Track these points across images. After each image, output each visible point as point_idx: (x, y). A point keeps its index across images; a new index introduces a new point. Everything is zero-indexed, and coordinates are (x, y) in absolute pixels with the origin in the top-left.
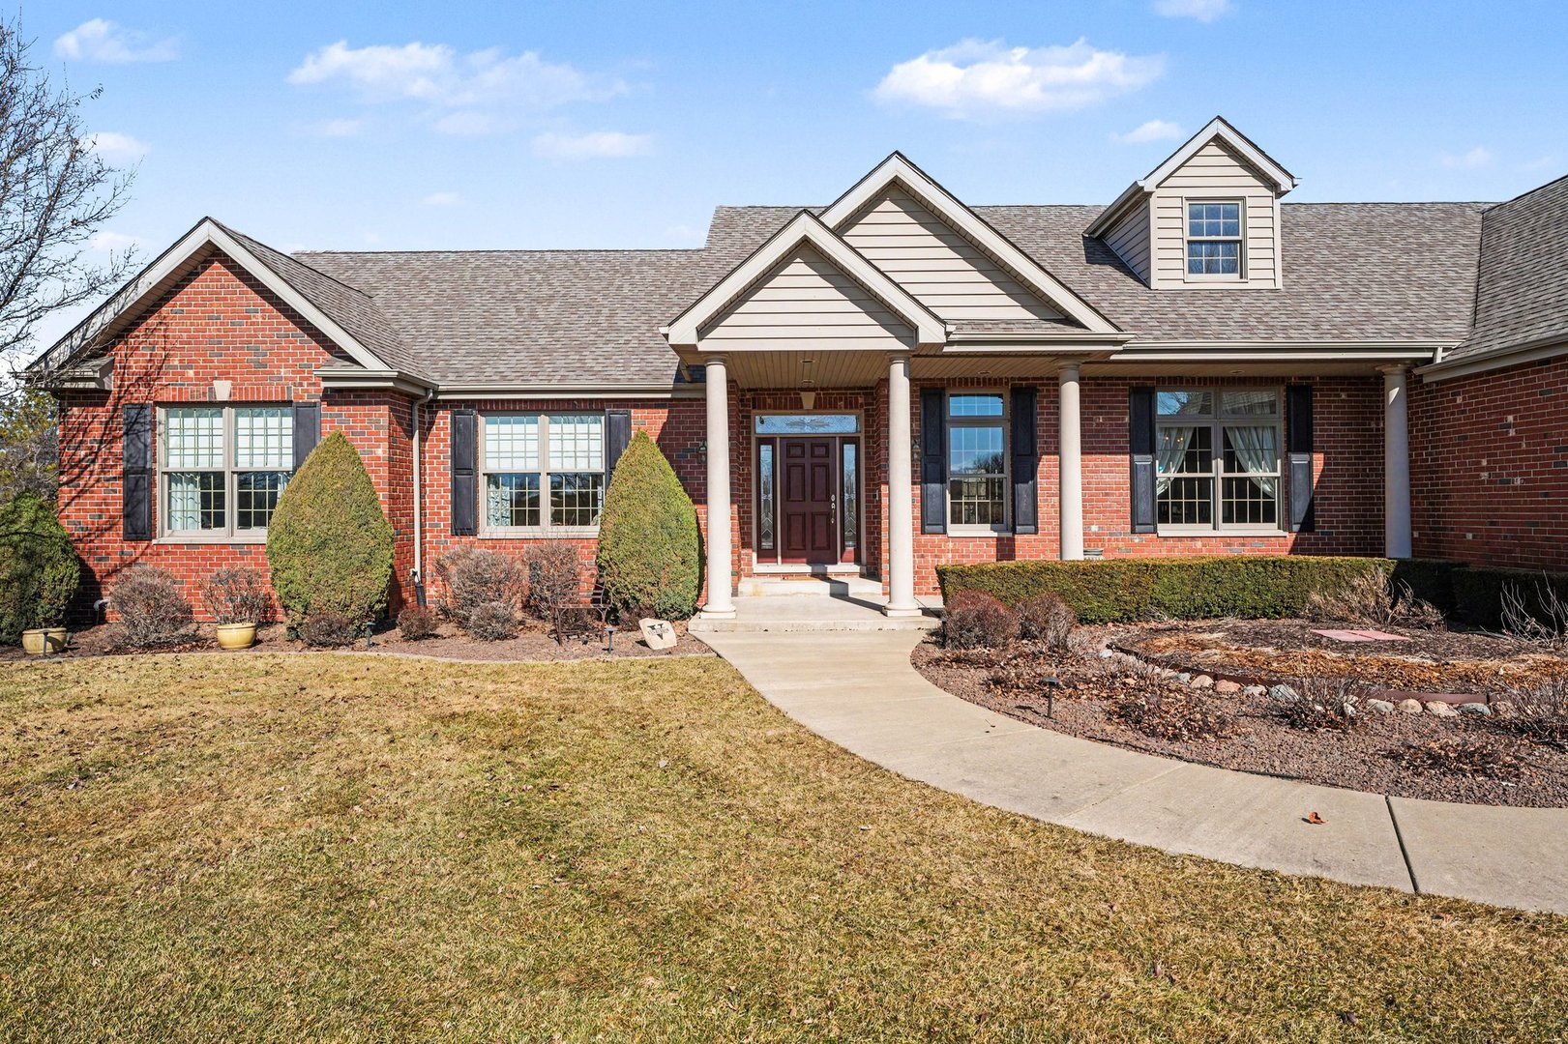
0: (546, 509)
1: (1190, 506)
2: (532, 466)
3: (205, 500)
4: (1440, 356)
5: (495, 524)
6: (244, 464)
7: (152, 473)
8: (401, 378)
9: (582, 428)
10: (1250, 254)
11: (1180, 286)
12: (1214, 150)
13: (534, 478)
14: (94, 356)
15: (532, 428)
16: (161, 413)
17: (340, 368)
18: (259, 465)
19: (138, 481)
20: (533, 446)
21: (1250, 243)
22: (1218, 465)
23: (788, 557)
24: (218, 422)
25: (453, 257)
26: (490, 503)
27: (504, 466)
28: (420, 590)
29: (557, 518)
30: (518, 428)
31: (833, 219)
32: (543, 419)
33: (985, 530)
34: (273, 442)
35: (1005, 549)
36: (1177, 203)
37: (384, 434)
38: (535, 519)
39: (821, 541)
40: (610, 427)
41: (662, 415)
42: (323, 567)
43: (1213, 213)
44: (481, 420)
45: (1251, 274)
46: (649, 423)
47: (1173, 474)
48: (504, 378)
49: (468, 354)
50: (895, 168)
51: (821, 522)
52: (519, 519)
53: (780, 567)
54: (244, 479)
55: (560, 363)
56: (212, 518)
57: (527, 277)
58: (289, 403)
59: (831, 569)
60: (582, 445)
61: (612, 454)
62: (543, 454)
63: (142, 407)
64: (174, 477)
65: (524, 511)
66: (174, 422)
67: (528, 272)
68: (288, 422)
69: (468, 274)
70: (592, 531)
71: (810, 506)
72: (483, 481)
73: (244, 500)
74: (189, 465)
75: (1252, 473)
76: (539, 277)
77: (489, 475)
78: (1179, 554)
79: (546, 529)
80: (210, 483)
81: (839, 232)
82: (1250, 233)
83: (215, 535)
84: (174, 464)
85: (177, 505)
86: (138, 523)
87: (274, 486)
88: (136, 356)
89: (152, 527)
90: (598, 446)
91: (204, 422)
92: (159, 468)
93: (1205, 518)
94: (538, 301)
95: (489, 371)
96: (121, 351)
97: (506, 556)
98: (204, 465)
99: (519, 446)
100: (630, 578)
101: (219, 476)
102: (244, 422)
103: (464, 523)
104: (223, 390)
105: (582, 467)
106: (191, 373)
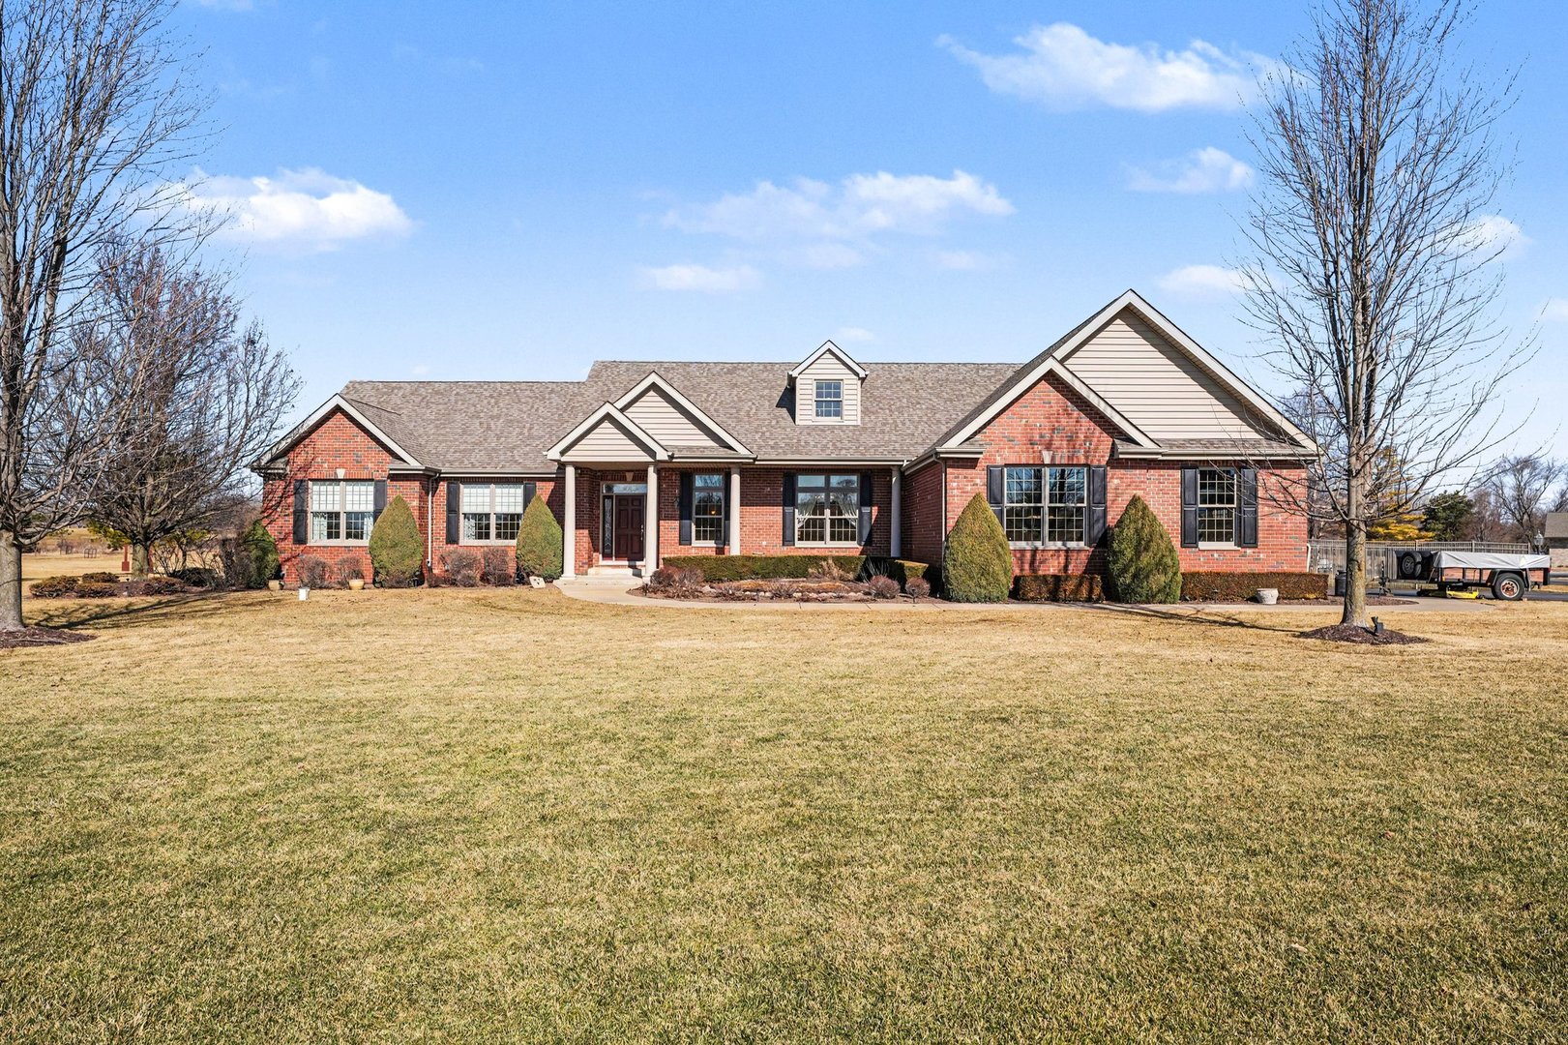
0: (493, 531)
1: (815, 533)
2: (486, 510)
3: (330, 526)
4: (905, 463)
5: (467, 538)
6: (349, 508)
7: (306, 512)
8: (427, 469)
9: (512, 491)
10: (845, 407)
11: (810, 423)
12: (828, 355)
13: (487, 516)
14: (281, 457)
15: (487, 491)
16: (310, 483)
17: (398, 465)
18: (356, 509)
19: (300, 516)
20: (487, 499)
21: (845, 402)
22: (827, 512)
23: (618, 557)
24: (337, 488)
25: (443, 386)
26: (466, 528)
27: (474, 510)
28: (430, 569)
29: (498, 536)
30: (480, 491)
31: (620, 404)
32: (493, 486)
33: (711, 544)
34: (363, 498)
35: (720, 551)
36: (810, 382)
37: (417, 495)
38: (487, 536)
39: (636, 549)
40: (526, 491)
41: (552, 484)
42: (395, 554)
43: (829, 386)
44: (462, 486)
45: (845, 418)
46: (544, 490)
47: (807, 517)
48: (473, 466)
49: (455, 452)
50: (653, 378)
51: (635, 539)
52: (479, 536)
53: (613, 562)
54: (349, 514)
55: (502, 458)
56: (332, 533)
57: (485, 402)
58: (372, 480)
59: (638, 563)
60: (512, 500)
61: (526, 502)
62: (492, 504)
63: (302, 481)
64: (316, 514)
65: (482, 533)
66: (316, 488)
67: (486, 398)
68: (371, 489)
69: (453, 398)
70: (514, 542)
71: (629, 532)
72: (462, 517)
73: (349, 526)
74: (323, 509)
75: (846, 516)
76: (493, 401)
77: (465, 514)
78: (800, 553)
79: (493, 541)
80: (333, 516)
81: (622, 410)
82: (846, 397)
83: (334, 542)
84: (315, 508)
85: (316, 528)
86: (300, 537)
87: (363, 519)
88: (300, 458)
89: (306, 539)
90: (520, 499)
91: (330, 488)
92: (309, 510)
93: (822, 538)
94: (492, 417)
95: (466, 462)
96: (291, 455)
97: (474, 552)
98: (330, 509)
99: (480, 499)
100: (530, 561)
101: (337, 515)
102: (349, 488)
103: (452, 538)
104: (341, 473)
105: (512, 510)
106: (326, 465)
